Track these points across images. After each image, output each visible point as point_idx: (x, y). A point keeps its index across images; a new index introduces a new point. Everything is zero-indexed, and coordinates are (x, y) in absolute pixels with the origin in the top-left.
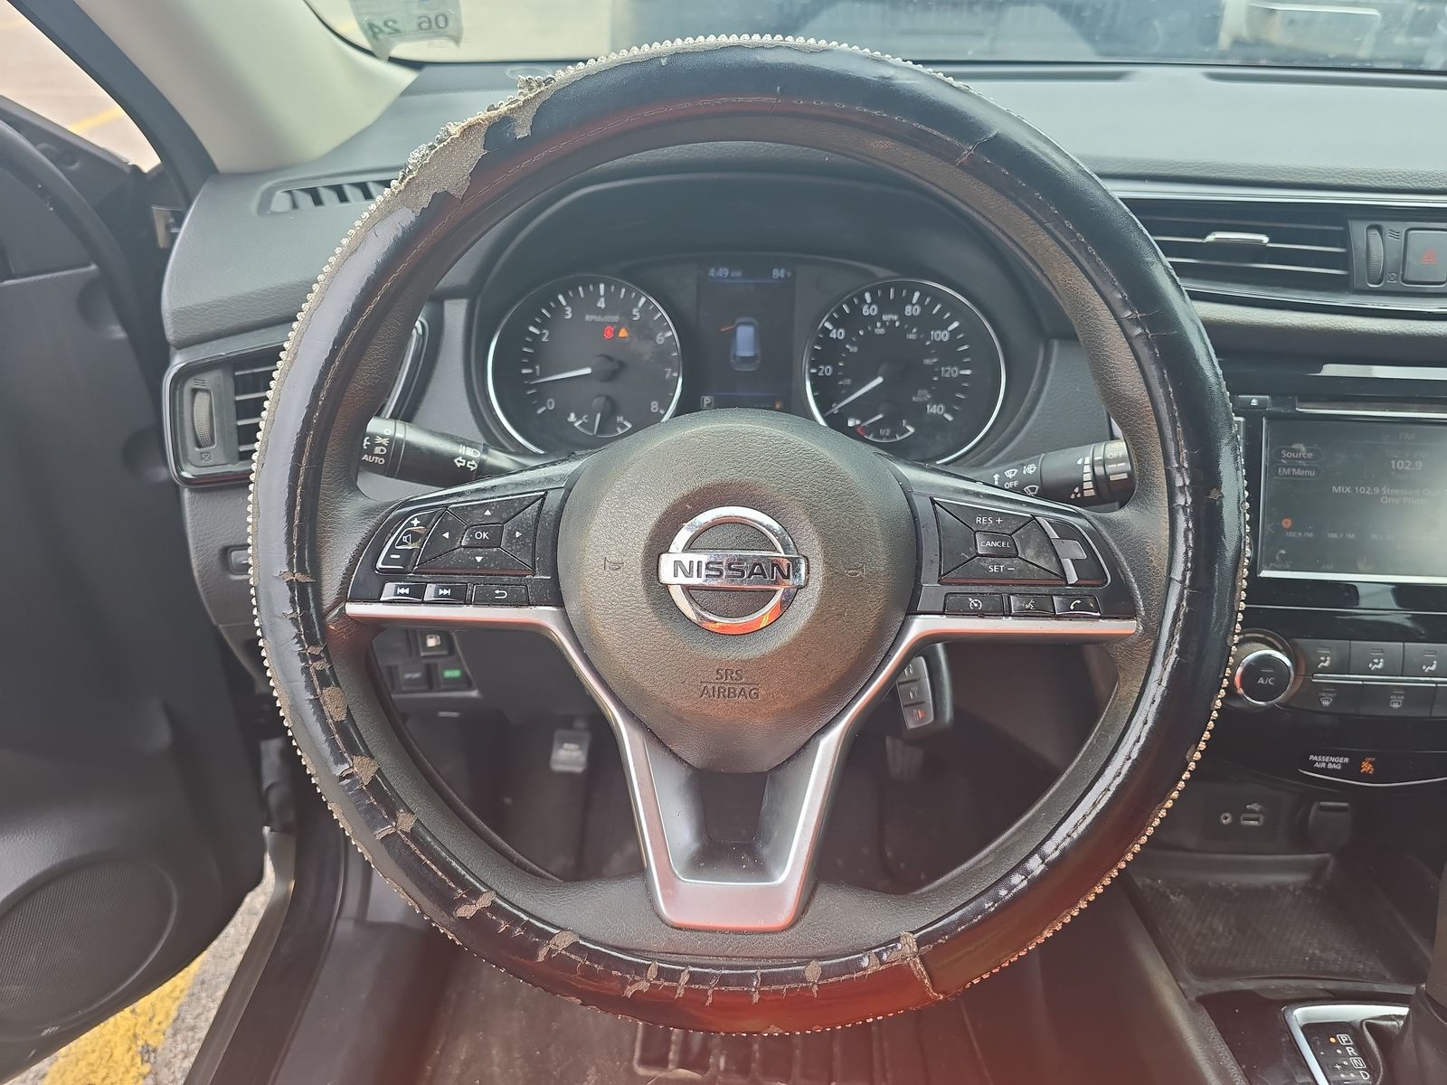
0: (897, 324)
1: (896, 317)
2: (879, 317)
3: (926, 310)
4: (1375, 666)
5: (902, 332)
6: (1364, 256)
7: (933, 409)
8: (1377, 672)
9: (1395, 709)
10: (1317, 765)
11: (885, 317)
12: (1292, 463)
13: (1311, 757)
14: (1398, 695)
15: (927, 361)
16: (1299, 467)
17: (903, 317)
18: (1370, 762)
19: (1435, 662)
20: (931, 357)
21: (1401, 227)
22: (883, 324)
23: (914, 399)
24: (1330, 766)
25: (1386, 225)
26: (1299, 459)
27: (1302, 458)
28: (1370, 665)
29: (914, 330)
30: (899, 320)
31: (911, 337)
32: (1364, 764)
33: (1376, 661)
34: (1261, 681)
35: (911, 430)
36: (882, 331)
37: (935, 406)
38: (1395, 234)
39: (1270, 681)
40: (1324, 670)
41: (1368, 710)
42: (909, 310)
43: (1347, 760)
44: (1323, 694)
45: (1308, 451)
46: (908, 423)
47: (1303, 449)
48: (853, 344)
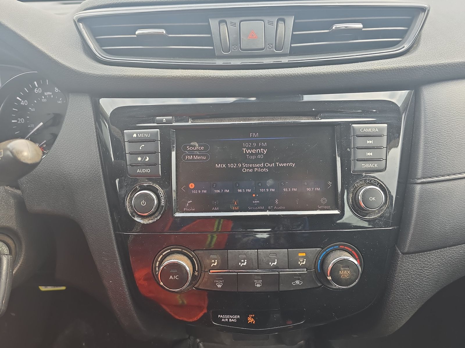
0: (52, 97)
1: (51, 93)
4: (242, 264)
5: (55, 100)
6: (218, 37)
8: (244, 268)
9: (258, 288)
10: (223, 320)
11: (46, 94)
12: (192, 153)
13: (219, 316)
14: (258, 279)
16: (194, 155)
17: (54, 93)
18: (252, 317)
19: (276, 260)
21: (236, 20)
24: (230, 320)
25: (229, 20)
26: (195, 150)
27: (198, 150)
28: (240, 264)
31: (60, 102)
32: (249, 319)
33: (243, 261)
34: (171, 277)
36: (45, 100)
38: (234, 24)
39: (176, 277)
40: (214, 268)
41: (243, 288)
42: (57, 90)
43: (239, 317)
44: (217, 281)
45: (199, 145)
47: (197, 145)
48: (32, 107)
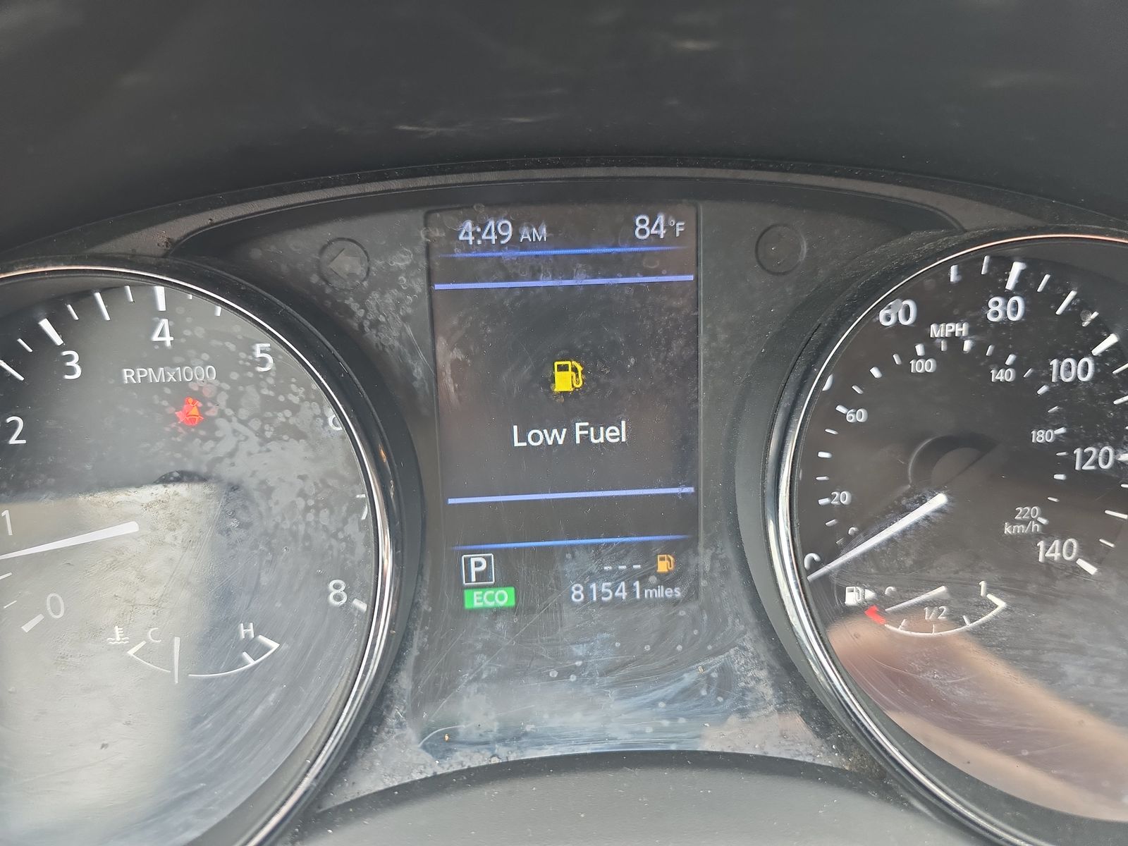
0: (967, 346)
1: (961, 329)
2: (919, 332)
3: (1039, 305)
5: (979, 364)
7: (1053, 551)
11: (934, 331)
15: (1041, 436)
17: (980, 327)
20: (1046, 424)
22: (932, 351)
23: (1007, 530)
29: (1011, 359)
30: (972, 331)
31: (1003, 376)
35: (1001, 604)
36: (929, 366)
37: (1057, 543)
42: (999, 310)
46: (990, 589)
48: (853, 403)
